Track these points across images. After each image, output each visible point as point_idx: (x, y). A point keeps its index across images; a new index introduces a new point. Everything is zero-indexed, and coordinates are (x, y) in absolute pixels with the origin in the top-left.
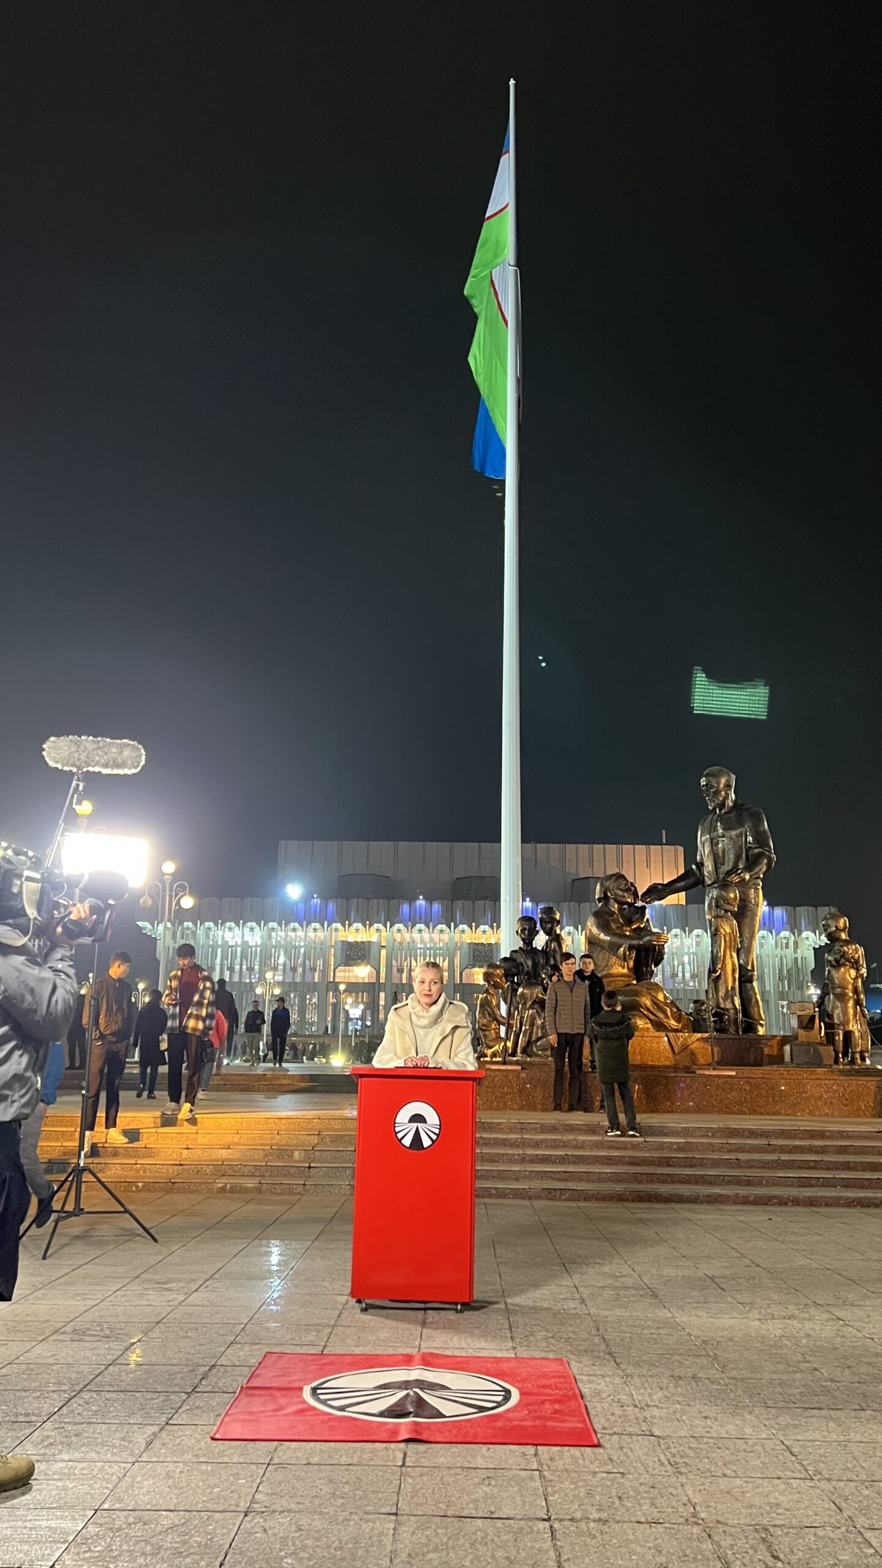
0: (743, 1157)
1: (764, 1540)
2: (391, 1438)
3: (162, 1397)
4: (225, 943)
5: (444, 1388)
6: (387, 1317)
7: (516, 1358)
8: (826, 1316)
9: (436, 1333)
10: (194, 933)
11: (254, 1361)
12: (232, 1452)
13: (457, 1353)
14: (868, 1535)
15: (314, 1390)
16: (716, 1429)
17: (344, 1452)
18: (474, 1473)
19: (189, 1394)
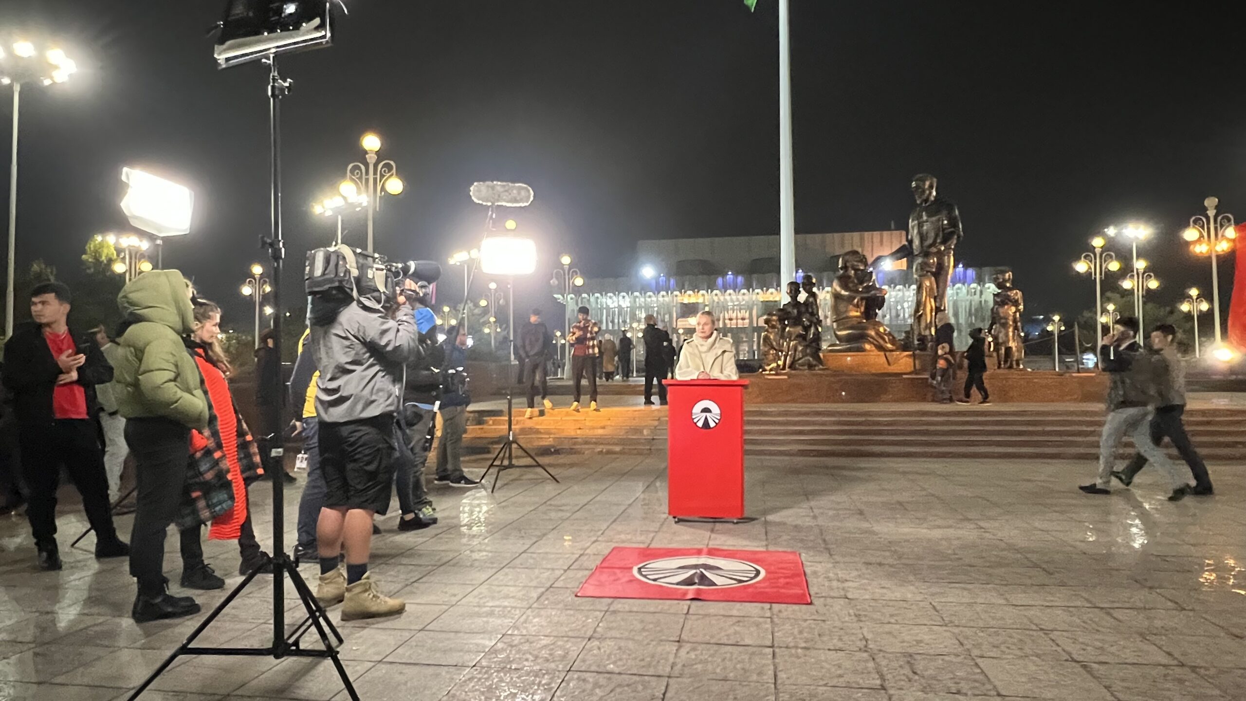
0: (932, 428)
1: (908, 662)
2: (682, 597)
3: (549, 572)
4: (608, 306)
5: (718, 568)
6: (690, 527)
7: (767, 552)
8: (972, 526)
9: (718, 536)
10: (589, 301)
11: (607, 552)
12: (586, 604)
13: (731, 548)
14: (979, 660)
15: (640, 569)
16: (889, 595)
17: (652, 605)
18: (730, 619)
19: (565, 571)
